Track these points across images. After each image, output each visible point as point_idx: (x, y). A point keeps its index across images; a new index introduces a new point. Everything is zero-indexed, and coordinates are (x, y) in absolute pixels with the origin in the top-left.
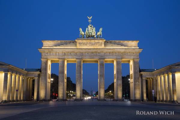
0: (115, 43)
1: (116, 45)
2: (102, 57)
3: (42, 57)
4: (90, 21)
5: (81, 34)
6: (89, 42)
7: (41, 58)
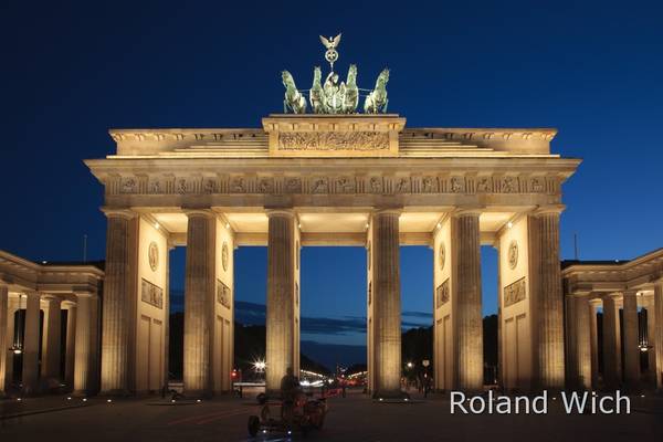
0: (448, 138)
1: (454, 145)
2: (390, 200)
3: (109, 199)
4: (332, 56)
5: (290, 99)
6: (327, 131)
7: (103, 203)
